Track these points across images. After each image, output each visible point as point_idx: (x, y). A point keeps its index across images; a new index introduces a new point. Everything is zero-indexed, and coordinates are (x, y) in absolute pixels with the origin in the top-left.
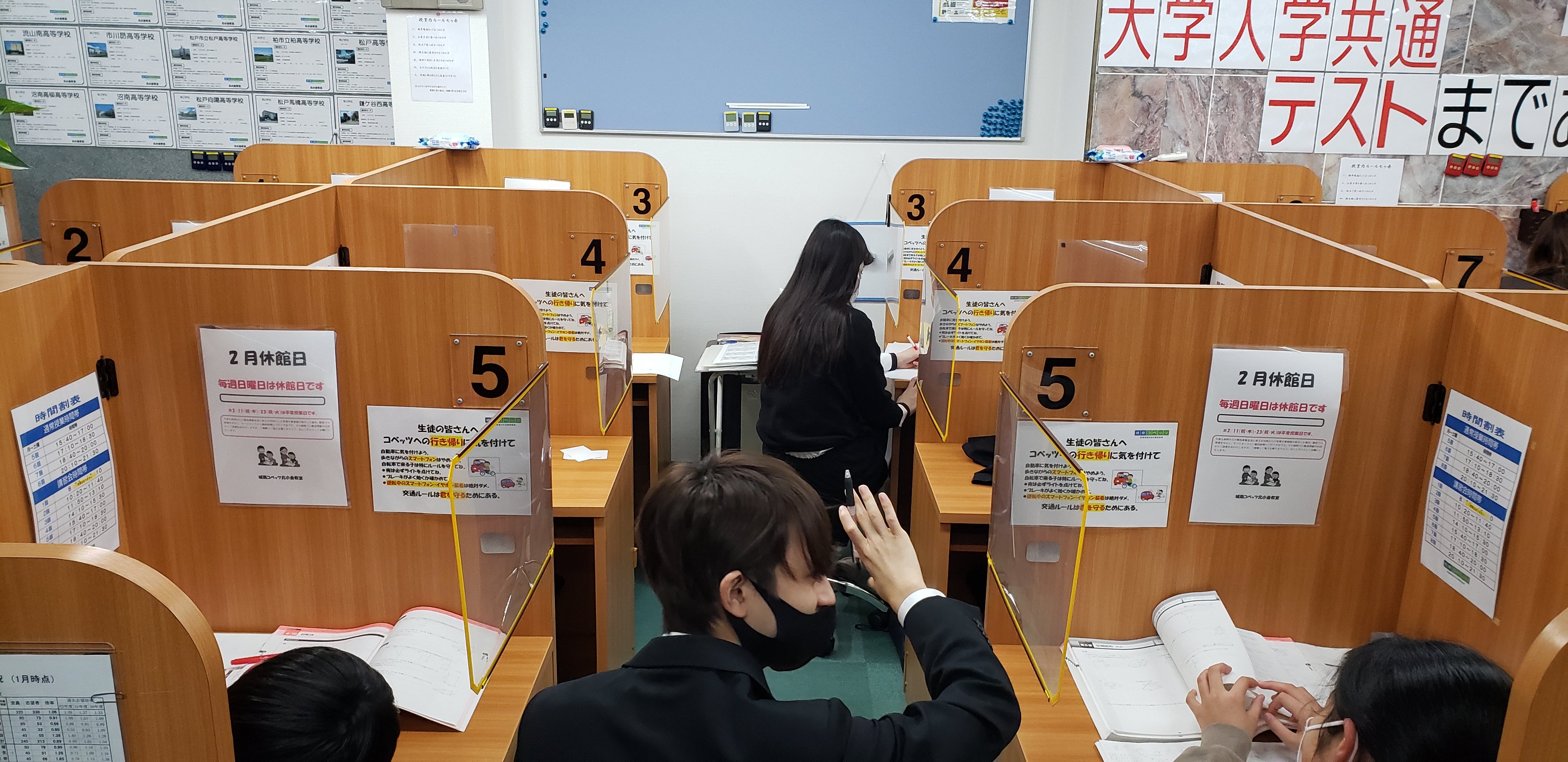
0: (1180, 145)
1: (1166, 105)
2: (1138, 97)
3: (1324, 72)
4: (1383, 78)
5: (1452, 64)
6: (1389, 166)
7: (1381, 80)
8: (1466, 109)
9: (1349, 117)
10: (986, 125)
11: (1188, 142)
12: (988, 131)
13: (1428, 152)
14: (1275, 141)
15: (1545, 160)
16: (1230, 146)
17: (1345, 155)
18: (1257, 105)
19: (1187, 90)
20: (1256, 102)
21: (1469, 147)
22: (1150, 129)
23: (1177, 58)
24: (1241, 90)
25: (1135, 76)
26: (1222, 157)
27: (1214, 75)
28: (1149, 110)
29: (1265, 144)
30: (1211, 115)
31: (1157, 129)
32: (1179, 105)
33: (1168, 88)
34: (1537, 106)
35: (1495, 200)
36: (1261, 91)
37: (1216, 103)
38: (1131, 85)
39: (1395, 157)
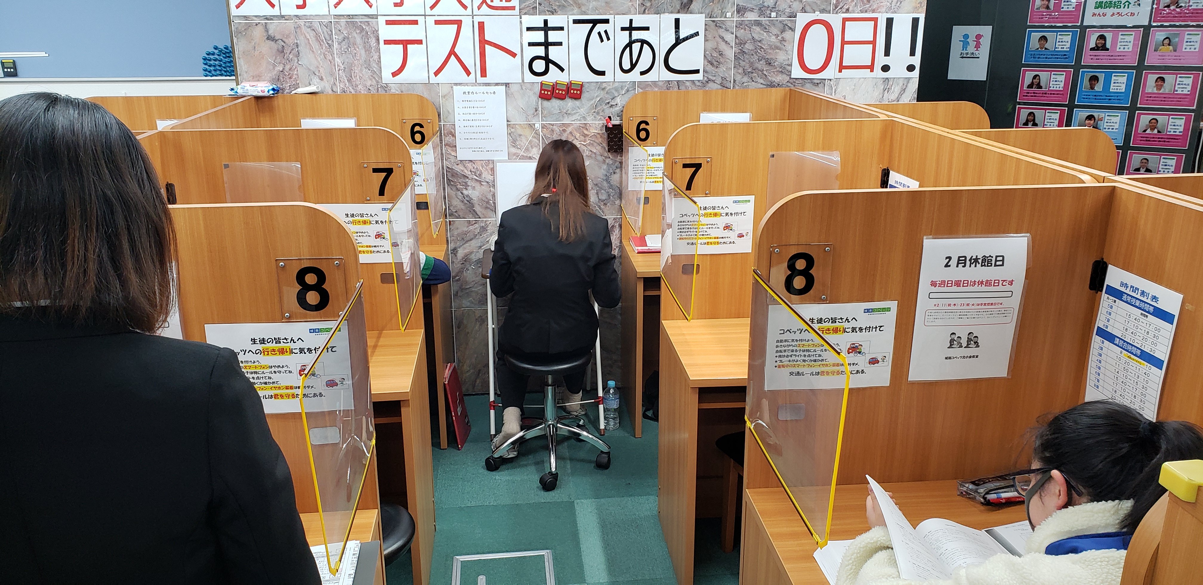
0: (316, 80)
1: (297, 46)
2: (273, 41)
3: (425, 15)
4: (474, 20)
5: (527, 7)
6: (494, 93)
7: (473, 21)
8: (546, 44)
9: (452, 52)
10: (207, 67)
11: (322, 77)
12: (209, 72)
13: (523, 81)
14: (394, 74)
15: (616, 84)
16: (358, 79)
17: (456, 84)
18: (374, 45)
19: (312, 34)
20: (373, 42)
21: (554, 76)
22: (288, 67)
23: (298, 7)
24: (358, 32)
25: (266, 23)
26: (353, 88)
27: (333, 20)
28: (283, 52)
29: (386, 76)
30: (337, 54)
31: (294, 67)
32: (308, 47)
33: (296, 32)
34: (602, 41)
35: (584, 118)
36: (375, 32)
37: (339, 43)
38: (264, 30)
39: (497, 84)
